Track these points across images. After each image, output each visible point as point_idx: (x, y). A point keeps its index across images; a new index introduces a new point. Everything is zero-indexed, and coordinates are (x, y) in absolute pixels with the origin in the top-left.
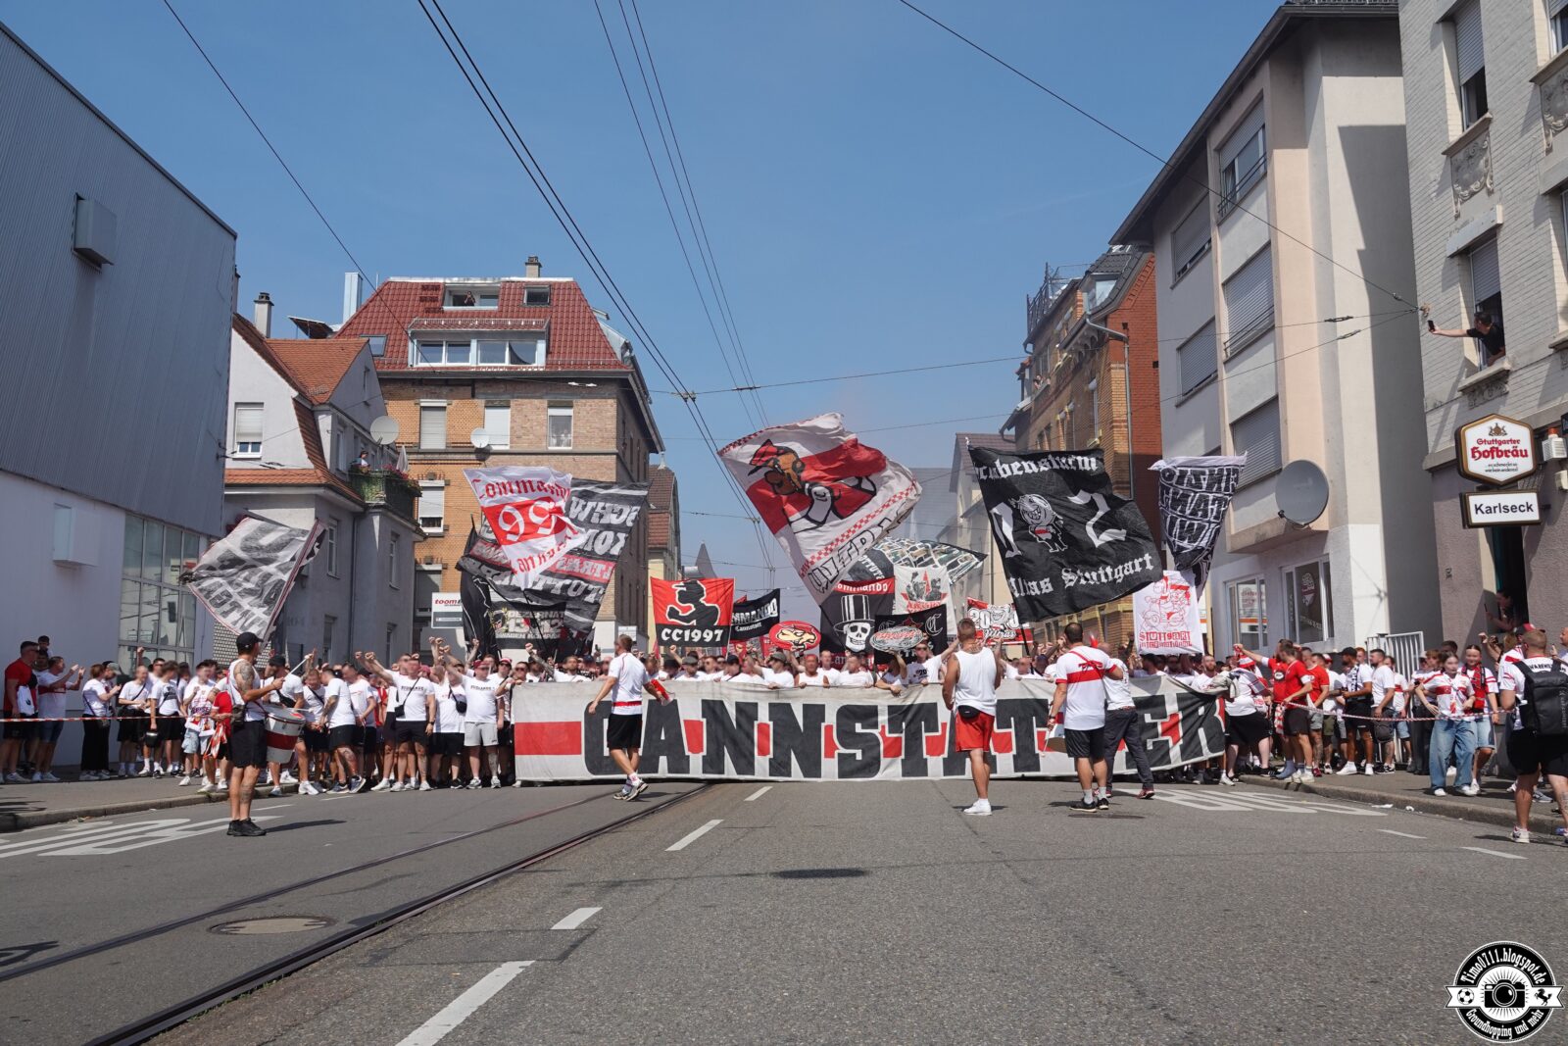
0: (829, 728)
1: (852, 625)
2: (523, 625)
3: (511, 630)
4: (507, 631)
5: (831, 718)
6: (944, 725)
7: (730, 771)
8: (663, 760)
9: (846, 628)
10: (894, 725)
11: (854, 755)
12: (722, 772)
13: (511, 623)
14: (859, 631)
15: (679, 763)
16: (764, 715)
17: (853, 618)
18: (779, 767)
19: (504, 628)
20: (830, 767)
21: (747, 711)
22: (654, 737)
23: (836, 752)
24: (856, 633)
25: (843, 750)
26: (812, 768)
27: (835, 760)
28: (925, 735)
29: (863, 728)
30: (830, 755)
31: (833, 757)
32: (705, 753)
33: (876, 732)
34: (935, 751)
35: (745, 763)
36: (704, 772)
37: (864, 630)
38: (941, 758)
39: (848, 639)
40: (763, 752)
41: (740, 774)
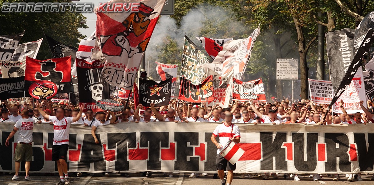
1: (94, 86)
6: (79, 146)
9: (92, 88)
14: (98, 89)
17: (93, 82)
24: (96, 90)
37: (100, 88)
38: (77, 161)
39: (93, 95)
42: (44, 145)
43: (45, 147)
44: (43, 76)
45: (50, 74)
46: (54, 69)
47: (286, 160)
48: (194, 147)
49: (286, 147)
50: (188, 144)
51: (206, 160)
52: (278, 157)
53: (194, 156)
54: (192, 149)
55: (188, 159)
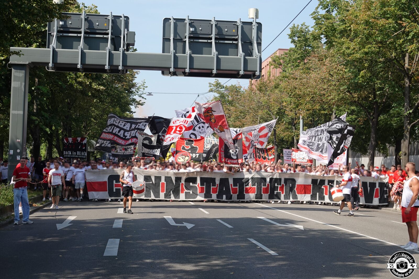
0: (182, 184)
2: (122, 150)
3: (118, 152)
4: (117, 152)
5: (183, 181)
6: (217, 185)
7: (153, 197)
10: (202, 184)
11: (190, 192)
12: (150, 197)
13: (118, 150)
16: (163, 180)
18: (167, 196)
19: (116, 151)
21: (158, 178)
23: (184, 191)
25: (186, 191)
26: (177, 196)
28: (212, 187)
29: (192, 184)
30: (182, 192)
31: (183, 193)
33: (196, 185)
34: (214, 191)
35: (157, 194)
36: (145, 197)
38: (216, 194)
40: (163, 191)
41: (155, 198)
42: (198, 184)
43: (198, 186)
44: (186, 148)
45: (190, 147)
46: (193, 145)
47: (324, 195)
48: (279, 186)
49: (324, 188)
50: (276, 185)
51: (284, 194)
52: (320, 193)
53: (279, 191)
55: (275, 193)
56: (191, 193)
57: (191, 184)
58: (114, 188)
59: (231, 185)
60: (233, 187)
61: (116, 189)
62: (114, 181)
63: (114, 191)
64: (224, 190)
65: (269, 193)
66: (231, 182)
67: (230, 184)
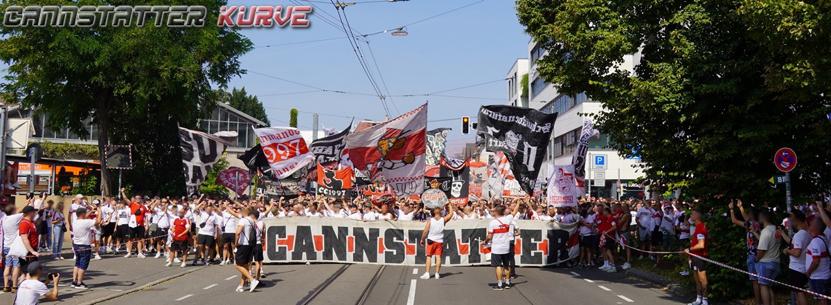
0: (381, 239)
5: (382, 235)
7: (335, 259)
8: (304, 254)
10: (412, 239)
11: (393, 252)
12: (332, 259)
15: (312, 255)
16: (351, 233)
18: (358, 257)
20: (381, 258)
21: (343, 230)
22: (300, 243)
23: (384, 251)
25: (387, 250)
26: (373, 258)
27: (383, 255)
29: (397, 239)
30: (381, 252)
31: (383, 253)
32: (323, 250)
33: (403, 242)
35: (342, 256)
36: (324, 259)
40: (351, 250)
41: (339, 260)
42: (405, 240)
43: (406, 242)
48: (538, 243)
50: (533, 241)
51: (548, 254)
53: (538, 251)
54: (536, 244)
55: (533, 253)
56: (395, 253)
57: (395, 239)
58: (277, 247)
59: (459, 240)
60: (462, 244)
61: (279, 248)
62: (277, 236)
63: (277, 251)
64: (448, 248)
65: (521, 254)
66: (458, 236)
67: (457, 238)
